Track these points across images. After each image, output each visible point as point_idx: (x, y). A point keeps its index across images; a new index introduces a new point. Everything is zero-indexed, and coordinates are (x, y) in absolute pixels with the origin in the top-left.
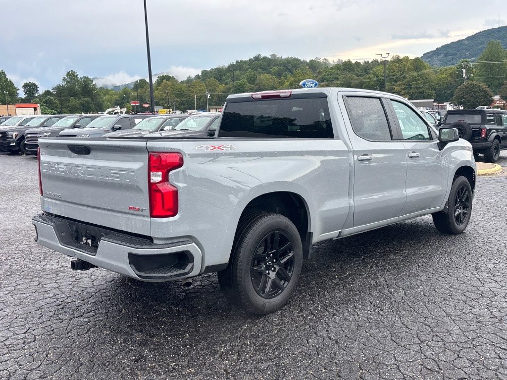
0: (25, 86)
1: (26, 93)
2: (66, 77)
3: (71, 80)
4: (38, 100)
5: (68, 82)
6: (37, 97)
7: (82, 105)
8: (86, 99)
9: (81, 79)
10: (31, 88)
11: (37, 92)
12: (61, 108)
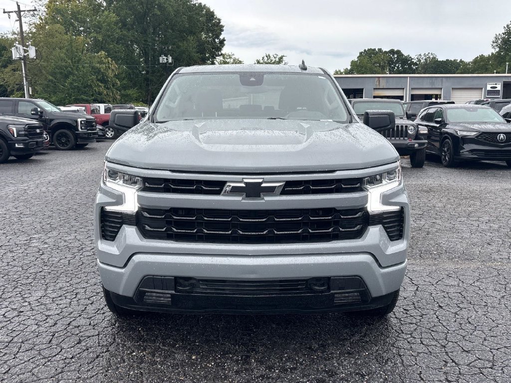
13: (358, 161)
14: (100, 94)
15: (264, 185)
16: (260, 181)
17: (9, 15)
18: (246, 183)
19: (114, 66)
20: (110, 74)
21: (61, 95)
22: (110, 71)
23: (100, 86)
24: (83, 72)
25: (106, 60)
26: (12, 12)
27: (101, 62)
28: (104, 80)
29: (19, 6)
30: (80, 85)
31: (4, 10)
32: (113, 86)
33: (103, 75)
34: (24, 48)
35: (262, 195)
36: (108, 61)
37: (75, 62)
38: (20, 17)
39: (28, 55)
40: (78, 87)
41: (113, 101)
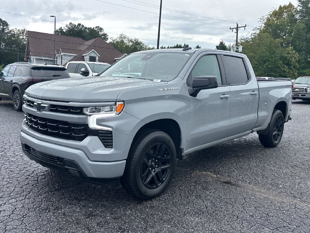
13: (81, 98)
14: (284, 72)
15: (42, 105)
16: (40, 103)
17: (233, 30)
18: (37, 103)
19: (297, 55)
20: (293, 60)
21: (260, 72)
22: (293, 59)
23: (286, 67)
24: (275, 59)
25: (292, 52)
26: (234, 28)
27: (288, 53)
28: (288, 64)
29: (237, 25)
30: (272, 67)
31: (230, 28)
32: (294, 67)
33: (288, 61)
34: (237, 47)
35: (41, 110)
36: (293, 52)
37: (271, 53)
38: (237, 30)
39: (238, 50)
40: (271, 68)
41: (293, 77)
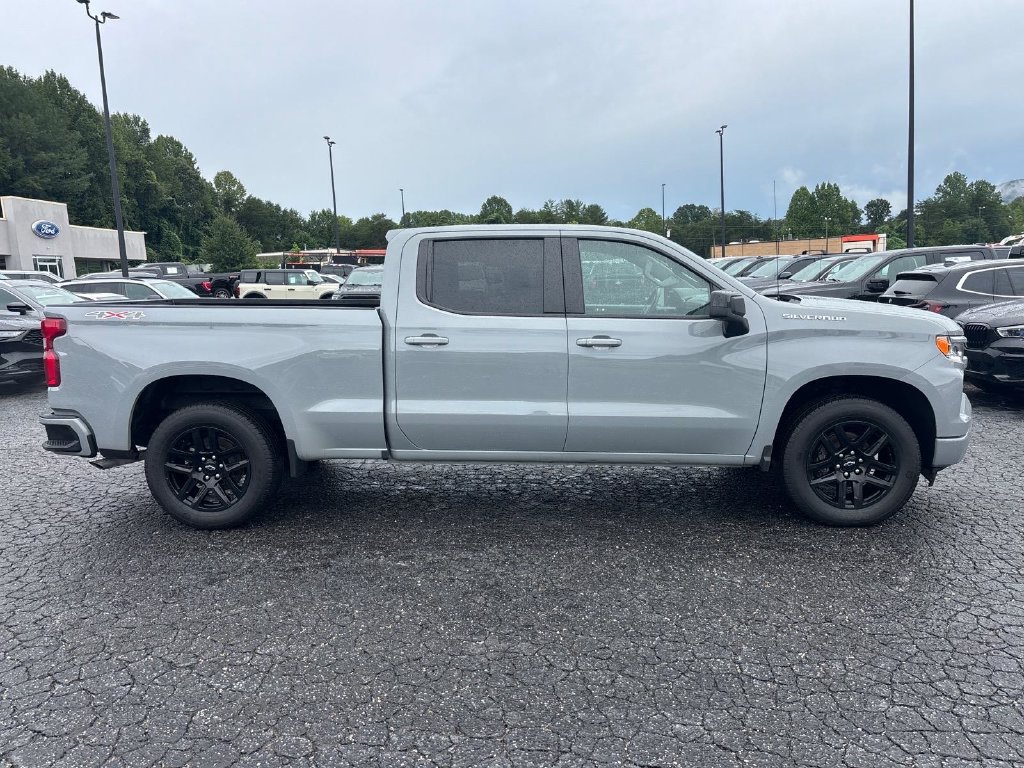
0: (870, 206)
1: (870, 218)
2: (942, 184)
3: (953, 189)
4: (887, 227)
5: (946, 193)
6: (886, 223)
7: (965, 231)
8: (974, 221)
9: (972, 185)
10: (879, 208)
11: (887, 215)
12: (927, 239)
